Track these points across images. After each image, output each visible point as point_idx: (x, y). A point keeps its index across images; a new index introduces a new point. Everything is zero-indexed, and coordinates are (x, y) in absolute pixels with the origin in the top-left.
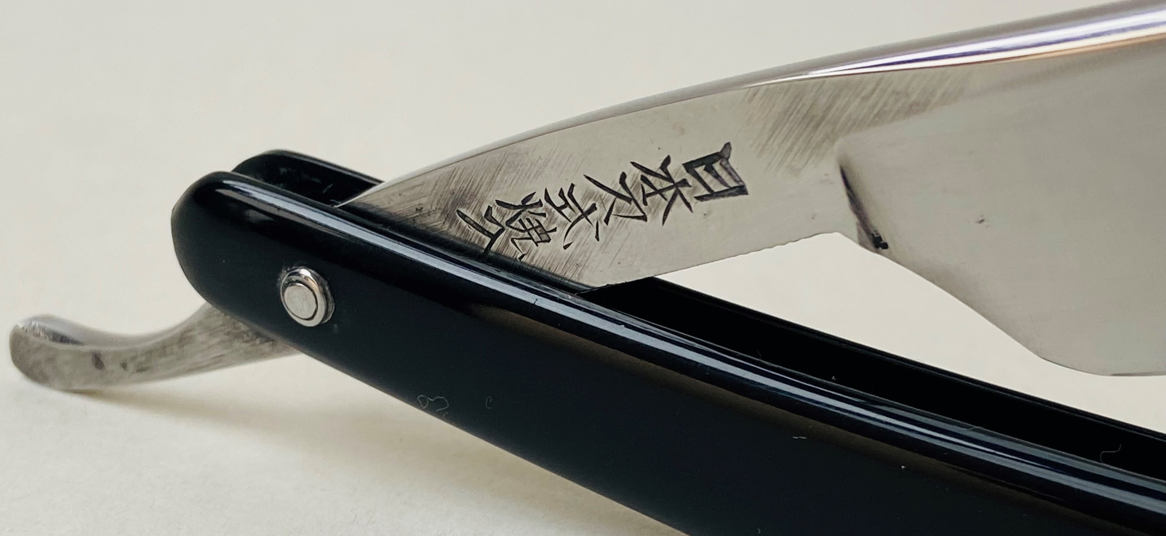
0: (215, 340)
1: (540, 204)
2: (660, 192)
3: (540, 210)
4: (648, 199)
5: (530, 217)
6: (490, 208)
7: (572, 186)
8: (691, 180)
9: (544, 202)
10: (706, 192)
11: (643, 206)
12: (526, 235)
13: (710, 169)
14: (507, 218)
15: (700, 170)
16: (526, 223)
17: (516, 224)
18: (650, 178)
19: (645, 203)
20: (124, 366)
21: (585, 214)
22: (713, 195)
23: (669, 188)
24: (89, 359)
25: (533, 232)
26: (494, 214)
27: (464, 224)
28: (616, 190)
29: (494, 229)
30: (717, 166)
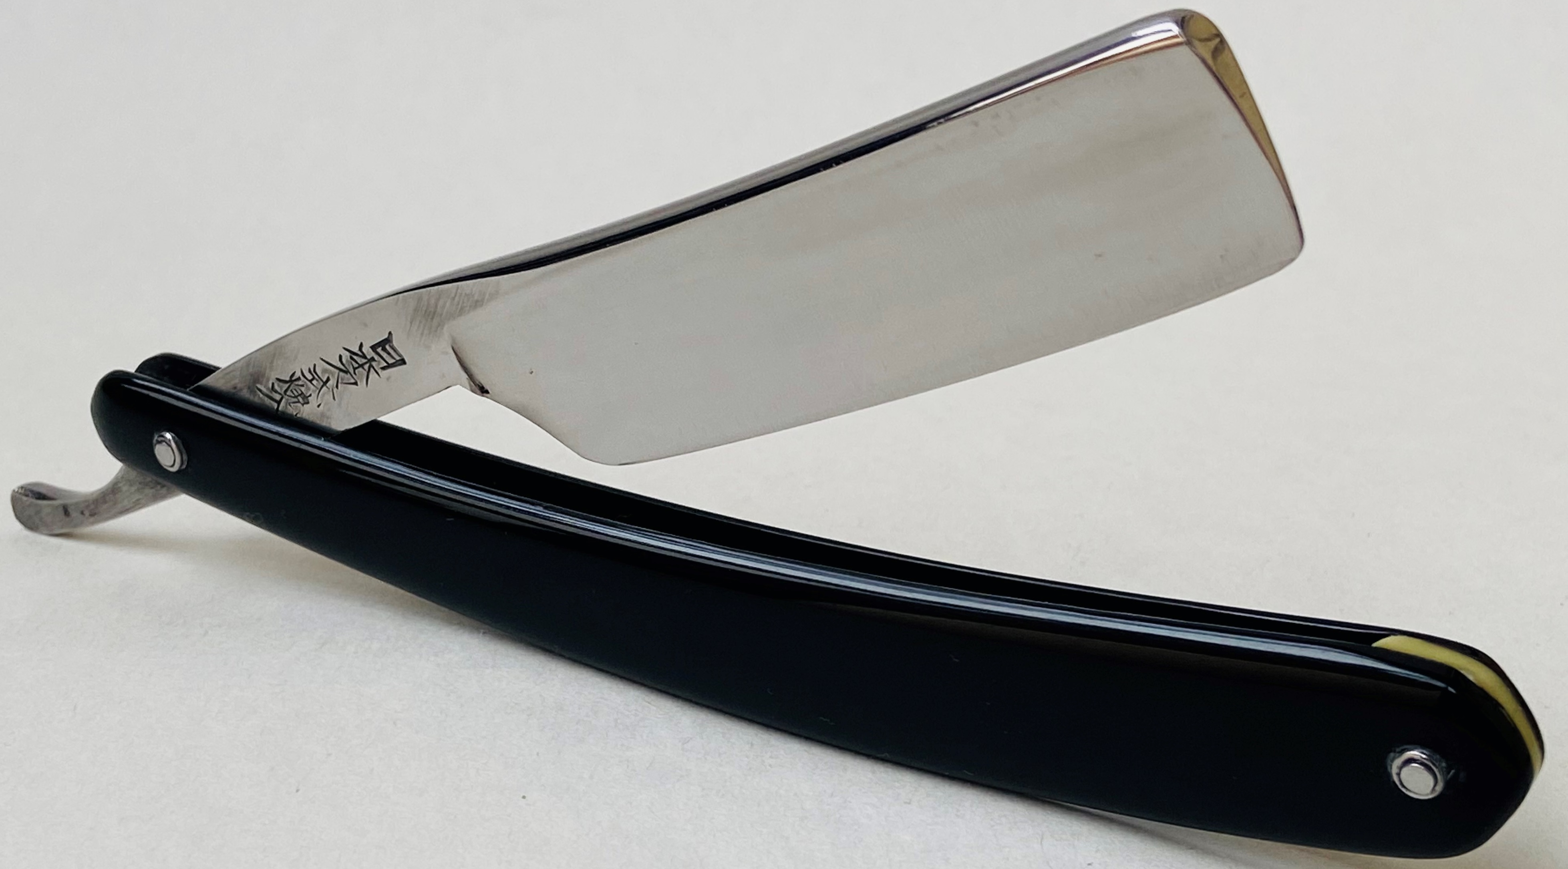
0: (133, 489)
1: (299, 379)
2: (362, 366)
3: (300, 383)
4: (356, 371)
5: (296, 388)
6: (273, 384)
7: (315, 366)
8: (376, 357)
9: (301, 377)
10: (385, 364)
11: (354, 376)
12: (296, 400)
13: (384, 349)
14: (284, 389)
15: (379, 350)
16: (295, 392)
17: (289, 393)
18: (355, 357)
19: (355, 373)
20: (82, 513)
21: (325, 383)
22: (389, 366)
23: (366, 363)
24: (61, 510)
25: (300, 398)
26: (276, 387)
27: (261, 395)
28: (338, 366)
29: (278, 397)
30: (387, 347)
